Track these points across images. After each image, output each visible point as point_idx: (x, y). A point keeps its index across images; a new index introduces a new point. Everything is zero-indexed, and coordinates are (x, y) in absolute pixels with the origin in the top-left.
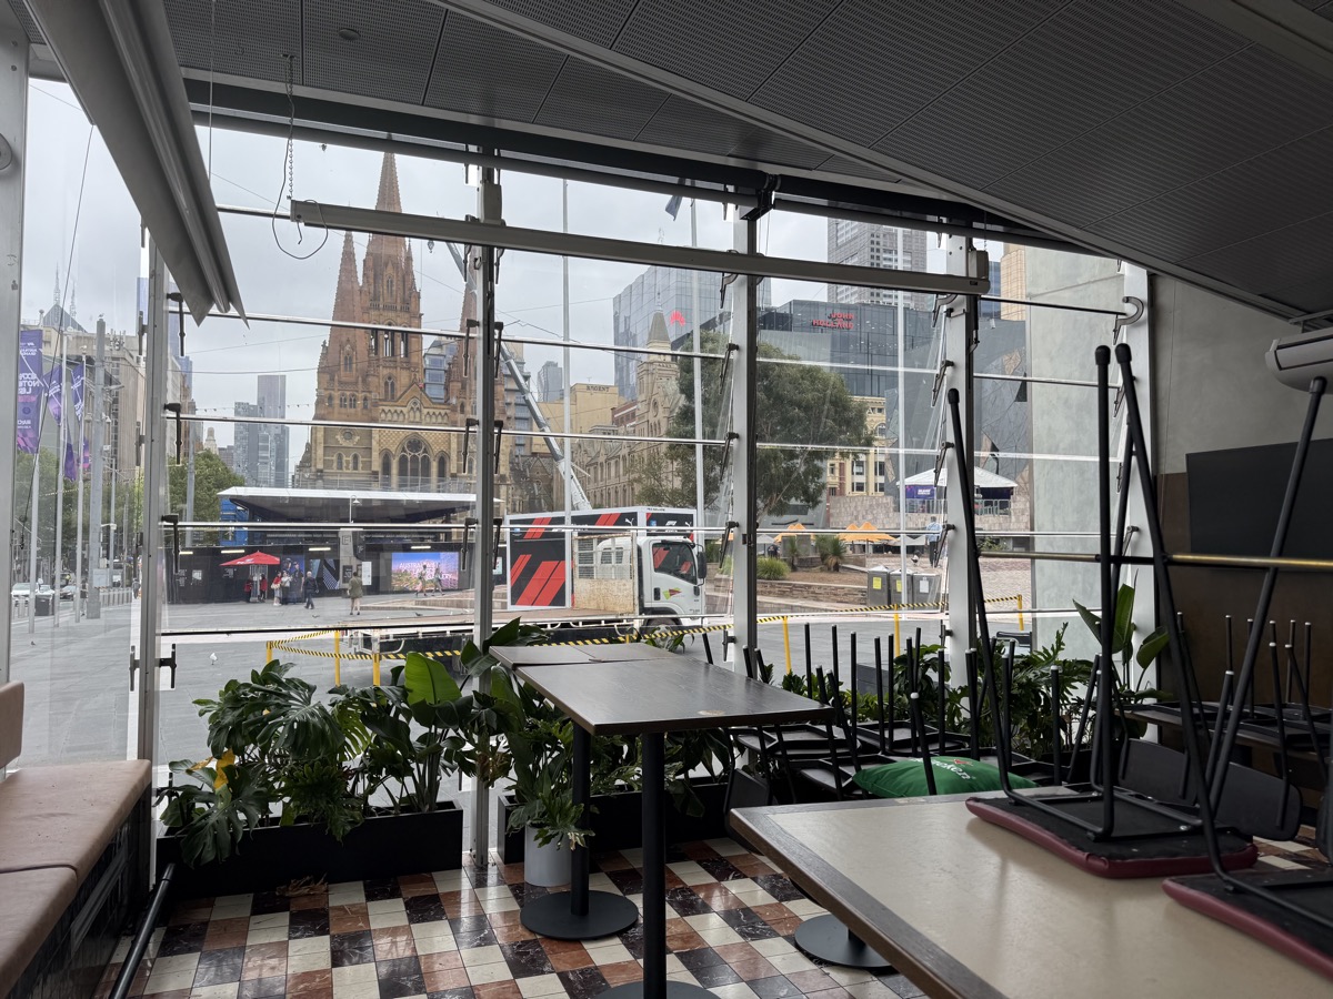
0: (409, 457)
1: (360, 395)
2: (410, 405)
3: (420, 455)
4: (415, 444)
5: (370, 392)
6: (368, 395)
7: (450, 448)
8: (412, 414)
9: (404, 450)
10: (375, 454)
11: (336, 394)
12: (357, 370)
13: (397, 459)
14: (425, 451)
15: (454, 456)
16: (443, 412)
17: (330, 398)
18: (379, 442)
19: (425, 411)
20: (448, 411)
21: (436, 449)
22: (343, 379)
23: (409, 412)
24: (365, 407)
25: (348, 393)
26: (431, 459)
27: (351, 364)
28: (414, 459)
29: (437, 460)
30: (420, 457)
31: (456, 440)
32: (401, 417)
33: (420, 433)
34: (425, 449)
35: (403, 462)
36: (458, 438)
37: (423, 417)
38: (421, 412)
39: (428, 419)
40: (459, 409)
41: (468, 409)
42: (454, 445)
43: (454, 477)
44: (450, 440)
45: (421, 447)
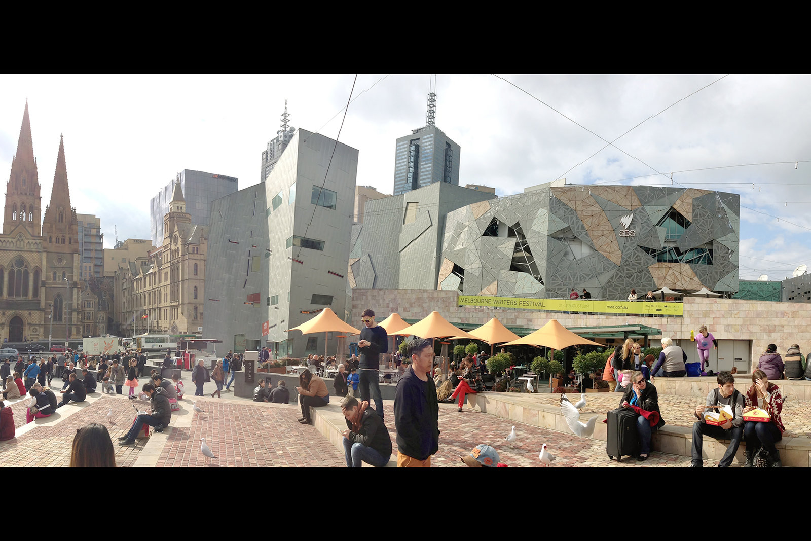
0: (15, 270)
2: (18, 237)
3: (23, 269)
4: (20, 262)
7: (42, 264)
8: (18, 243)
9: (12, 266)
13: (8, 271)
14: (26, 267)
15: (44, 269)
16: (38, 241)
19: (27, 241)
20: (41, 241)
21: (33, 265)
23: (16, 242)
26: (30, 272)
28: (19, 271)
29: (33, 272)
30: (23, 270)
31: (45, 260)
32: (12, 245)
33: (23, 255)
34: (26, 265)
35: (11, 273)
36: (47, 258)
37: (25, 245)
38: (24, 242)
39: (28, 246)
40: (48, 240)
41: (54, 240)
42: (44, 262)
43: (44, 284)
44: (42, 259)
45: (23, 264)
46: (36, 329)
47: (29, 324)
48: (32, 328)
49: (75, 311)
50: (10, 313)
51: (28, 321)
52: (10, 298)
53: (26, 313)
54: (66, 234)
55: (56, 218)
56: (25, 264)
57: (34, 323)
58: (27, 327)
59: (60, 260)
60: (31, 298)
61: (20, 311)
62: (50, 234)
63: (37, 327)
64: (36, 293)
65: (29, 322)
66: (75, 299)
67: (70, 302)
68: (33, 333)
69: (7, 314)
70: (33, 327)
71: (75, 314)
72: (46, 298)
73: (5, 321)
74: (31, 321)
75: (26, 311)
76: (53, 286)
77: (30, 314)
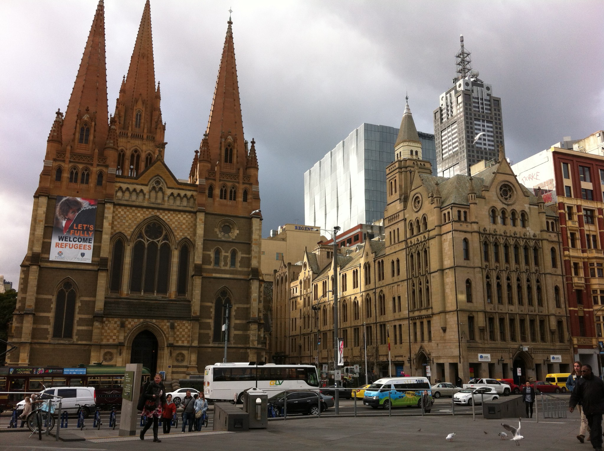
0: (146, 244)
1: (95, 169)
2: (152, 183)
3: (160, 242)
4: (155, 229)
5: (107, 166)
6: (104, 169)
7: (195, 234)
8: (153, 194)
9: (140, 236)
10: (106, 237)
11: (67, 166)
12: (94, 143)
13: (132, 245)
14: (166, 238)
15: (199, 243)
16: (189, 194)
17: (59, 171)
18: (112, 225)
19: (169, 192)
20: (195, 193)
21: (179, 235)
22: (78, 151)
23: (150, 192)
24: (99, 182)
25: (81, 166)
26: (173, 247)
27: (88, 135)
28: (153, 245)
29: (179, 248)
30: (159, 245)
31: (202, 226)
32: (141, 197)
33: (161, 217)
34: (166, 236)
35: (138, 249)
36: (205, 224)
37: (166, 199)
38: (163, 193)
39: (171, 201)
40: (207, 192)
41: (217, 192)
42: (200, 231)
43: (199, 270)
44: (195, 225)
45: (161, 233)
46: (183, 355)
47: (171, 346)
48: (176, 353)
49: (255, 322)
50: (133, 323)
51: (167, 339)
52: (135, 295)
53: (165, 325)
54: (238, 183)
55: (220, 155)
56: (164, 233)
57: (180, 343)
58: (166, 351)
59: (227, 229)
60: (173, 297)
61: (154, 321)
62: (210, 181)
63: (185, 352)
64: (182, 287)
65: (171, 340)
66: (254, 300)
67: (245, 306)
68: (176, 364)
69: (129, 326)
70: (178, 352)
71: (254, 327)
72: (203, 298)
73: (125, 338)
74: (175, 339)
75: (166, 321)
76: (214, 275)
77: (172, 327)
